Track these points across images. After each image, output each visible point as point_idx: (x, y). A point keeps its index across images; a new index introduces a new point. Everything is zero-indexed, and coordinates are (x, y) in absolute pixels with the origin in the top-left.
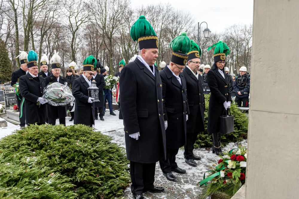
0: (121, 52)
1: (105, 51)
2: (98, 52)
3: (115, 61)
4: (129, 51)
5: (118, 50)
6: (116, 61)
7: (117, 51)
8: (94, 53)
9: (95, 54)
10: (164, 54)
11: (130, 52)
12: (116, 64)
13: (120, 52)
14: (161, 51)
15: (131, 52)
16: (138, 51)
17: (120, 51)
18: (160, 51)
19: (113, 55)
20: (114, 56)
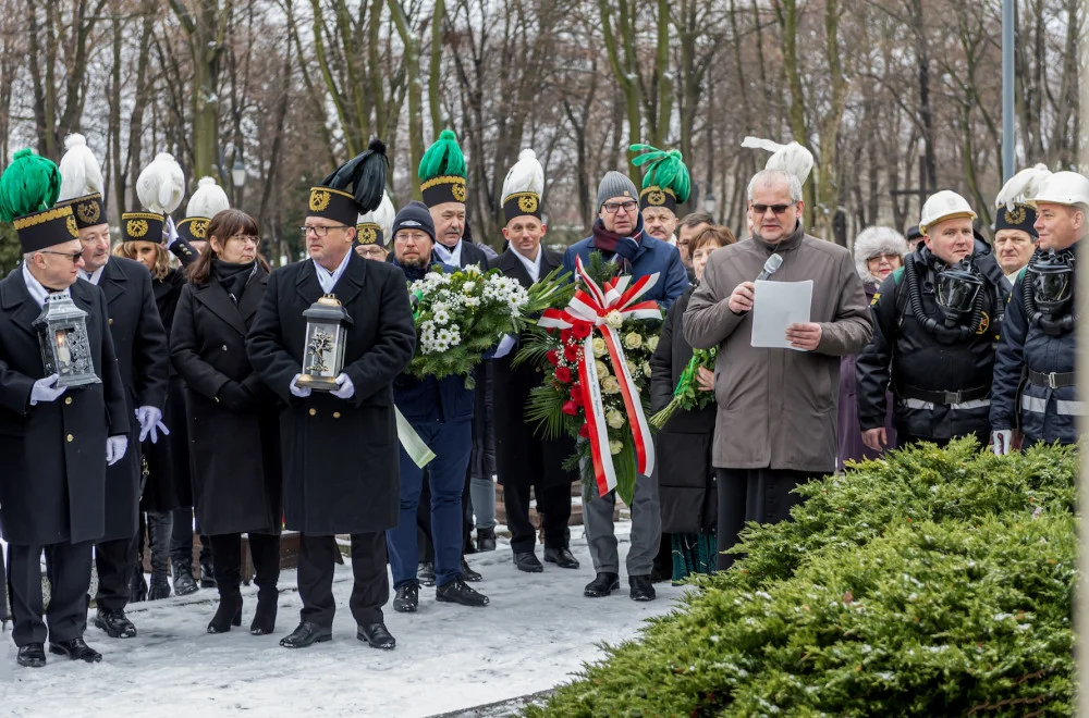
0: (306, 34)
1: (158, 28)
2: (82, 32)
3: (247, 123)
4: (376, 24)
5: (276, 16)
6: (259, 117)
7: (267, 30)
8: (52, 44)
9: (61, 52)
10: (707, 60)
11: (383, 33)
12: (258, 152)
13: (294, 36)
14: (681, 30)
15: (395, 35)
16: (460, 24)
17: (291, 24)
18: (671, 26)
19: (233, 64)
20: (240, 77)
